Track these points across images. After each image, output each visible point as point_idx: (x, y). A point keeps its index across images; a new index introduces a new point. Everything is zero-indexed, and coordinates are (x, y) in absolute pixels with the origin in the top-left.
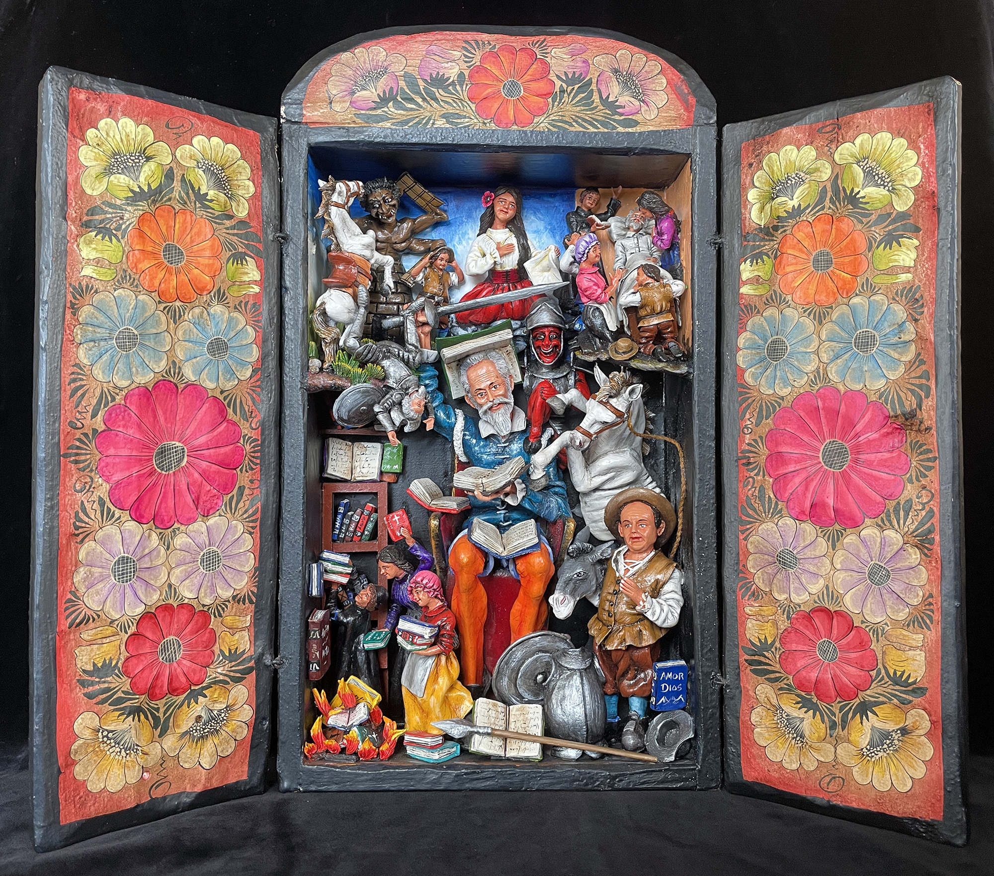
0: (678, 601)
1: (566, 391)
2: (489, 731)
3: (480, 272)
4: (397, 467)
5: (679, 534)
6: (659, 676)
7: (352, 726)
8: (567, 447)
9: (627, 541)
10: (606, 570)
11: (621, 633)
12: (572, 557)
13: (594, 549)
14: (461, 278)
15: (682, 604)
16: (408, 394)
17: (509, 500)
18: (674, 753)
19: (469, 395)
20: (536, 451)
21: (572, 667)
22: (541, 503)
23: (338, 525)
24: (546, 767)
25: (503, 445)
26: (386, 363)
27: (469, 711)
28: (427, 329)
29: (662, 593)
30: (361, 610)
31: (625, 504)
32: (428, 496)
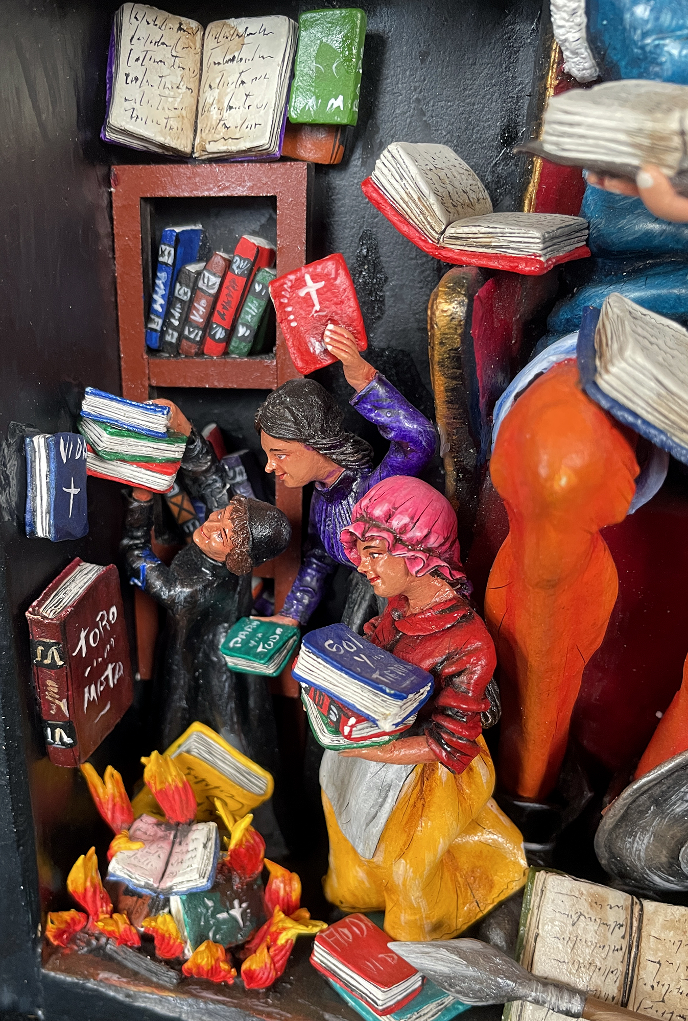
2: (576, 1008)
4: (338, 102)
7: (170, 893)
23: (159, 303)
30: (213, 568)
32: (436, 208)
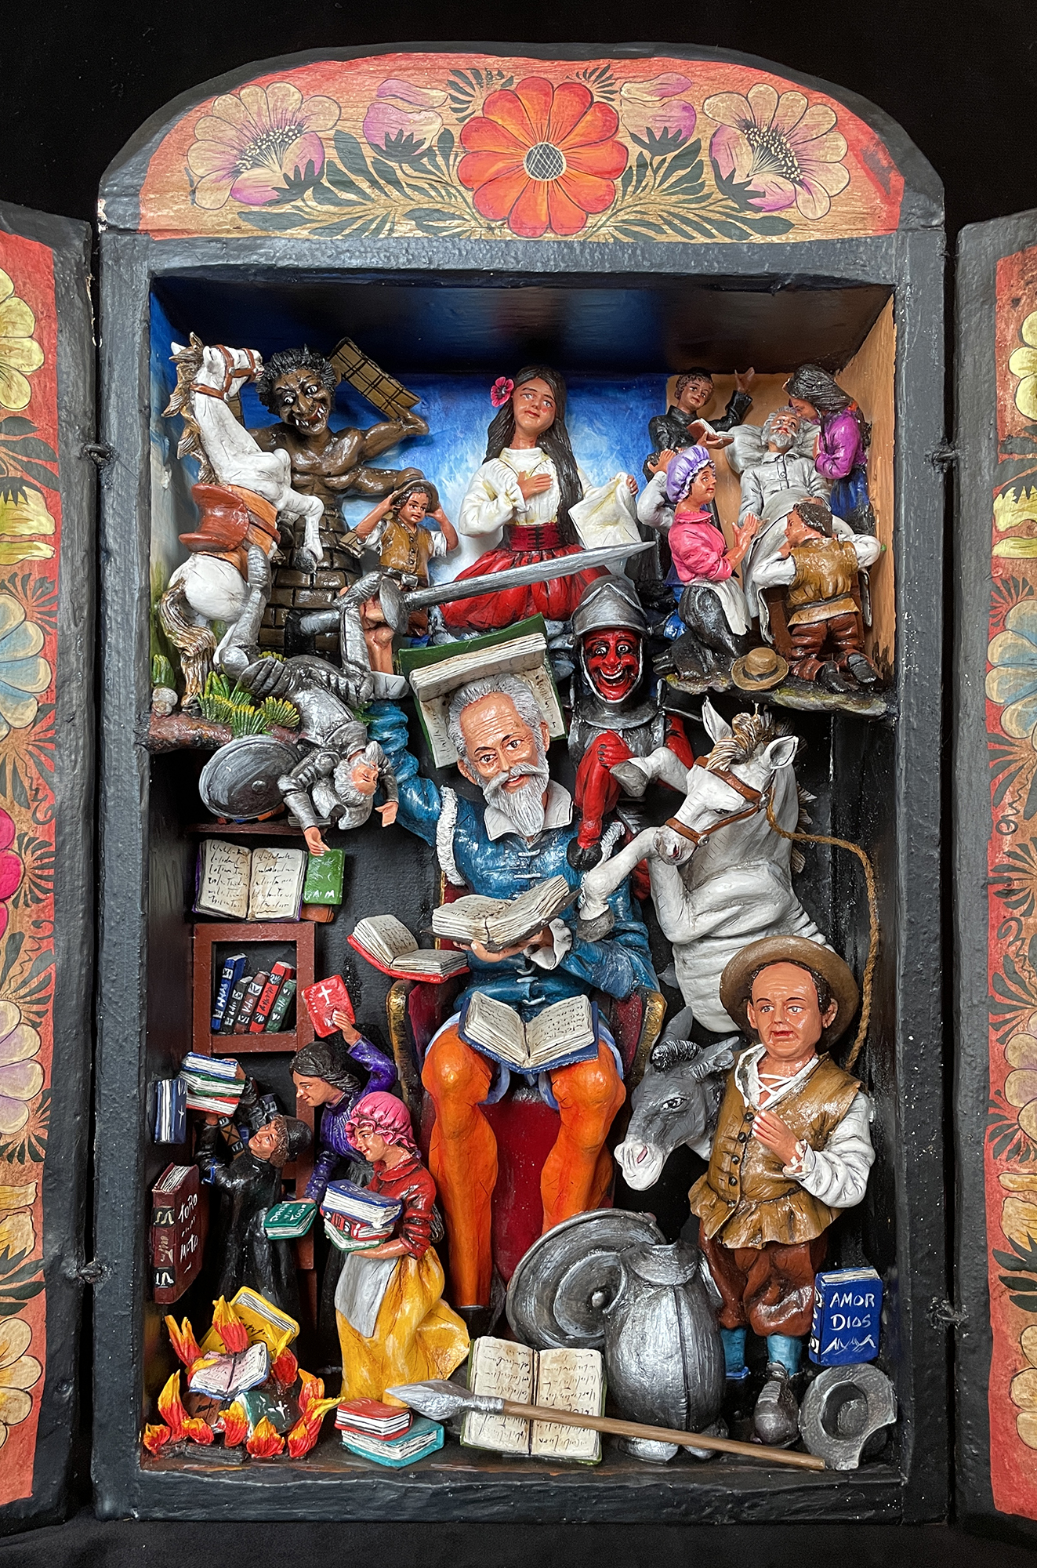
0: (865, 1155)
1: (648, 752)
2: (499, 1406)
3: (488, 527)
4: (332, 893)
5: (864, 1024)
6: (827, 1300)
7: (236, 1392)
8: (650, 857)
9: (766, 1038)
10: (723, 1091)
11: (754, 1217)
12: (659, 1069)
13: (701, 1051)
14: (453, 541)
15: (871, 1161)
16: (344, 756)
17: (540, 960)
18: (857, 1453)
19: (466, 760)
20: (590, 864)
21: (659, 1281)
22: (600, 965)
23: (221, 1003)
24: (609, 1477)
25: (530, 854)
26: (302, 697)
27: (461, 1360)
28: (385, 634)
29: (833, 1139)
30: (260, 1165)
31: (761, 967)
32: (387, 951)
